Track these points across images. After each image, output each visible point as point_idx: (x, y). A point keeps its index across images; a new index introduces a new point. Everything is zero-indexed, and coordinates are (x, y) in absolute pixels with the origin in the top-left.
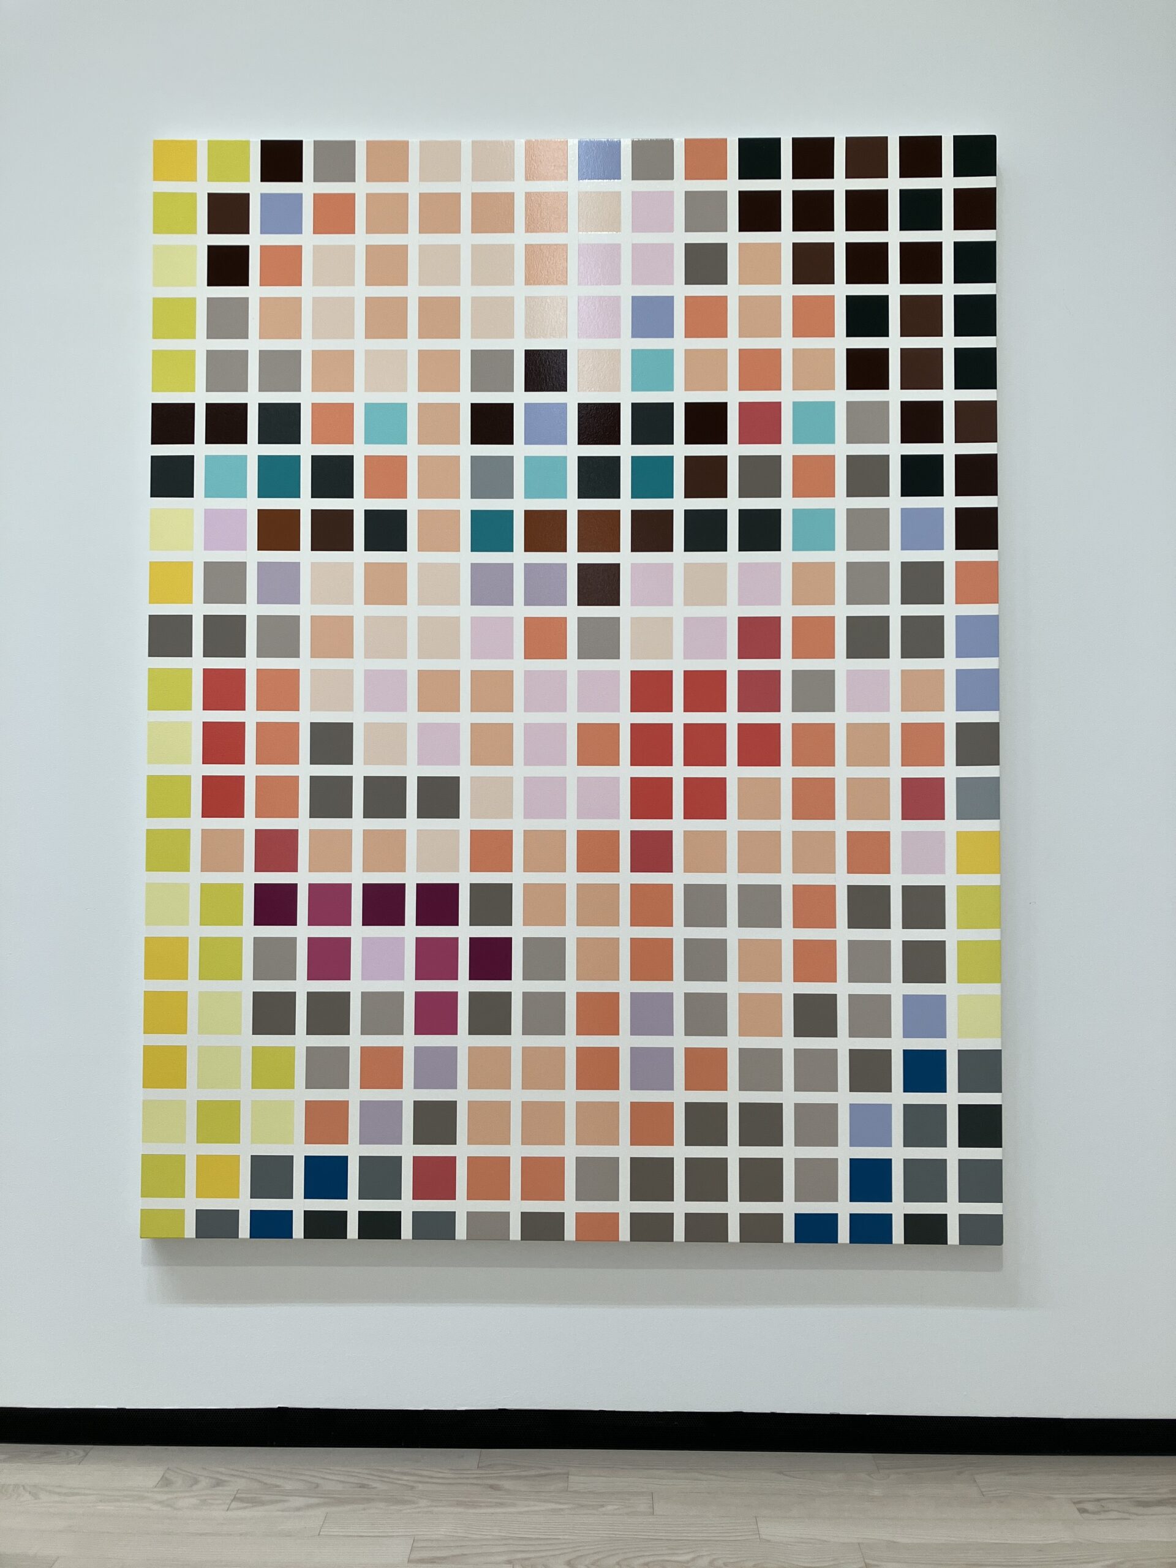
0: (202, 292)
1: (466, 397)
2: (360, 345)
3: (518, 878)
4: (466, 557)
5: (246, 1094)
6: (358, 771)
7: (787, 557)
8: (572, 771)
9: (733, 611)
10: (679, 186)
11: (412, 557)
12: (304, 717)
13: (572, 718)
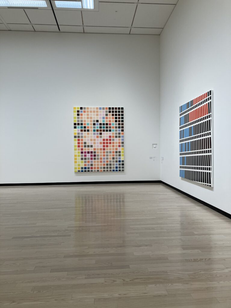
0: (77, 116)
1: (93, 123)
2: (86, 119)
3: (96, 151)
4: (93, 132)
5: (81, 164)
6: (87, 145)
7: (112, 132)
8: (99, 145)
9: (108, 135)
10: (105, 110)
11: (90, 132)
12: (84, 142)
13: (99, 142)
